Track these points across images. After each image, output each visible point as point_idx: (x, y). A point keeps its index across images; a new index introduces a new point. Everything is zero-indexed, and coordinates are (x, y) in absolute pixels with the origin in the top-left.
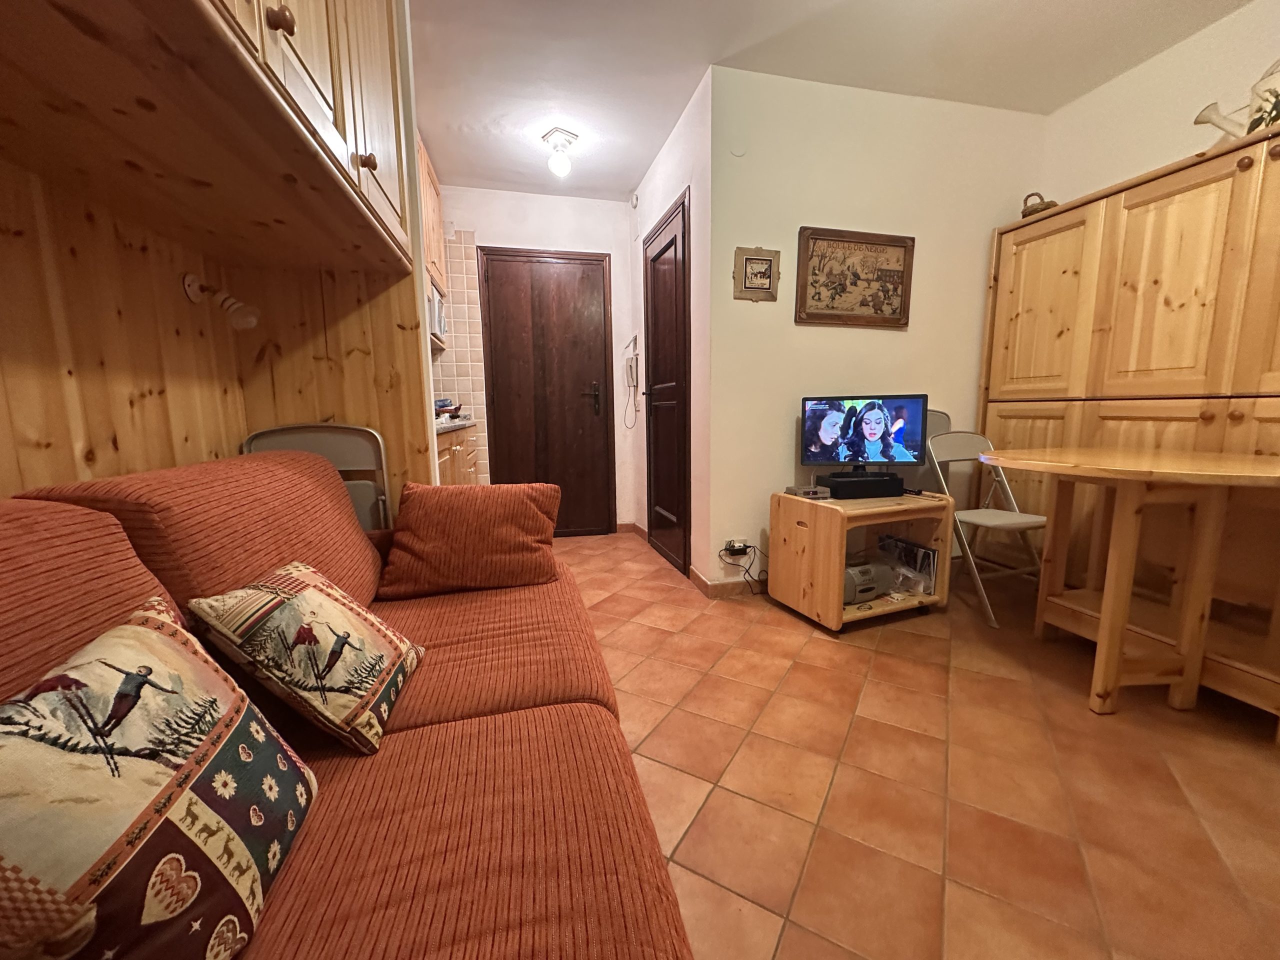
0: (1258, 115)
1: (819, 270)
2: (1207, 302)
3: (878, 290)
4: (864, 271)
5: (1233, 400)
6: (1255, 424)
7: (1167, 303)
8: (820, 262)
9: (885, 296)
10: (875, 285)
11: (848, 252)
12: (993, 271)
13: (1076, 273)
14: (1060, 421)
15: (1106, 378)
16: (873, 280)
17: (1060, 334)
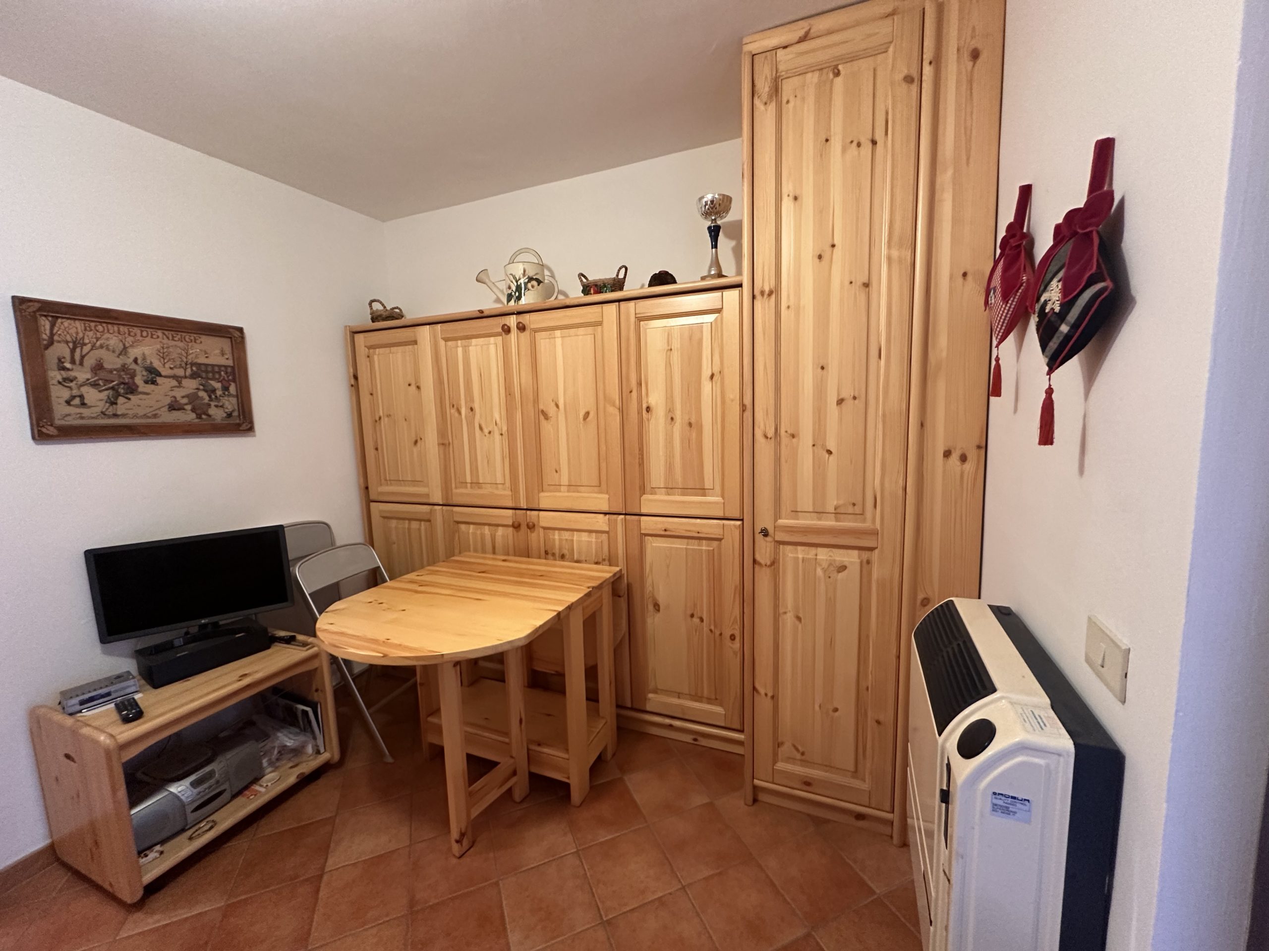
0: (510, 292)
1: (73, 362)
2: (503, 433)
3: (198, 389)
4: (167, 366)
5: (528, 512)
6: (541, 530)
7: (481, 428)
8: (73, 351)
9: (210, 397)
10: (191, 385)
11: (130, 339)
12: (351, 370)
13: (418, 387)
14: (428, 523)
15: (453, 486)
16: (186, 377)
17: (416, 442)
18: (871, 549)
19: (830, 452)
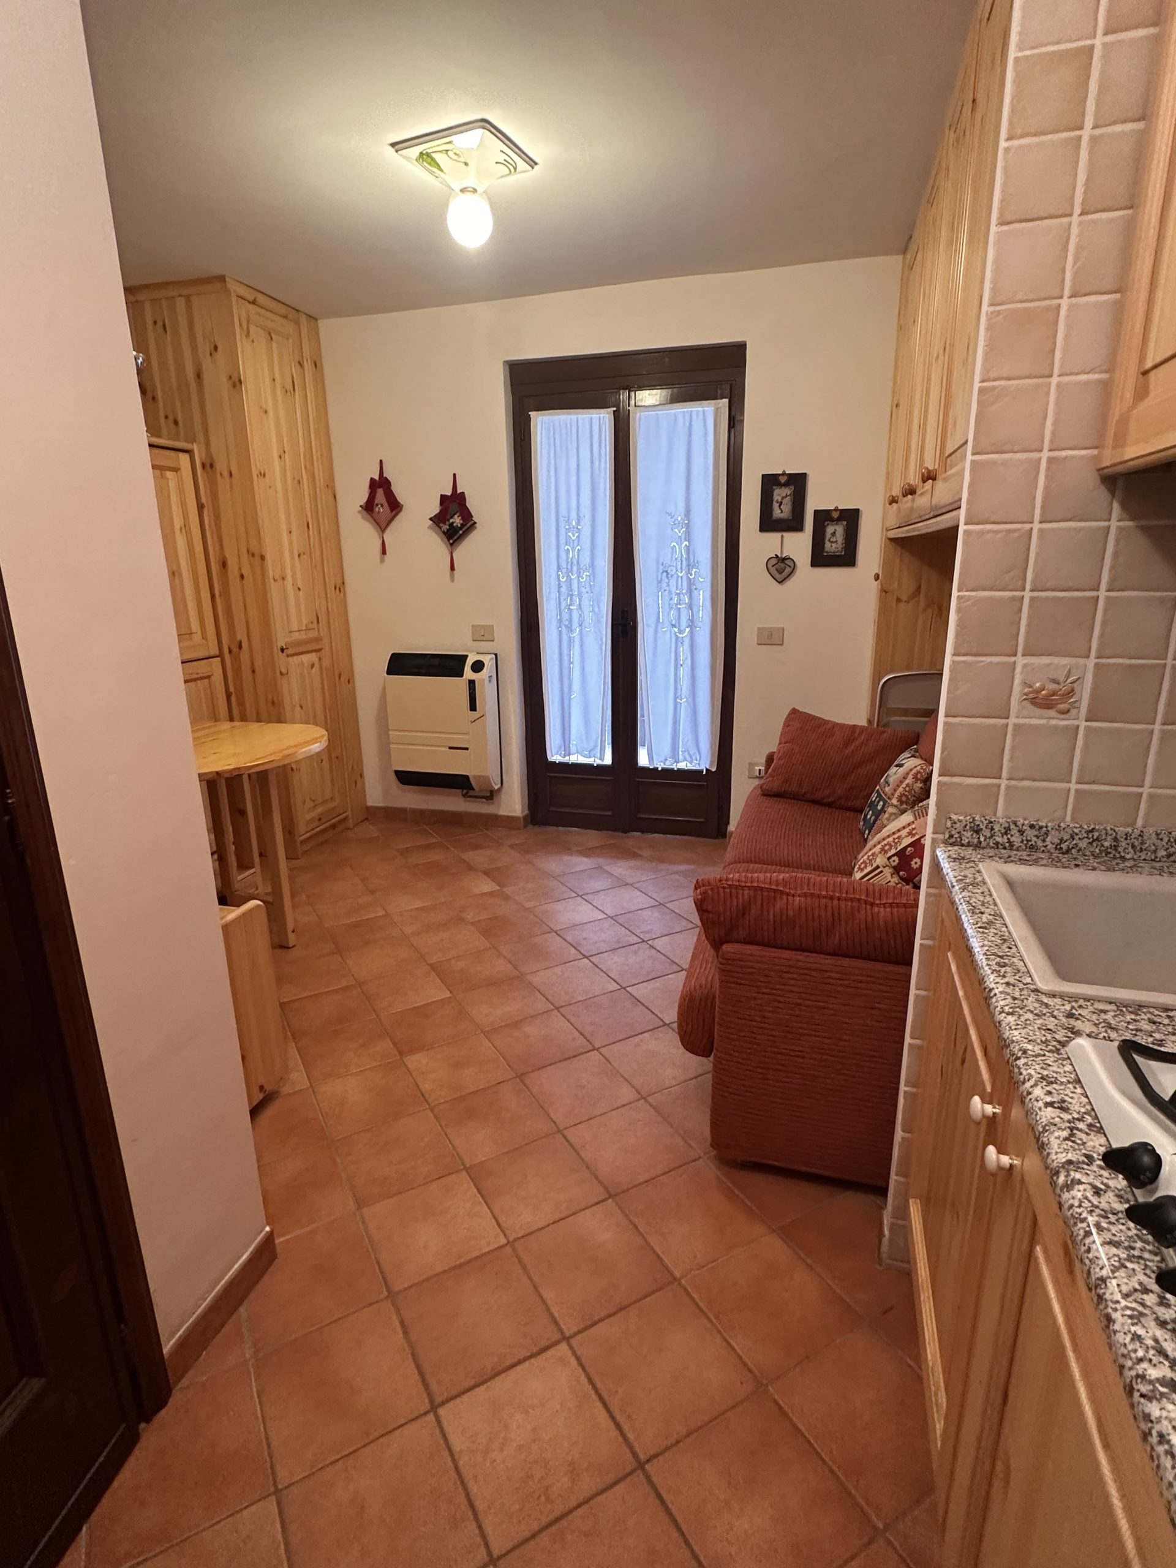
18: (319, 650)
19: (299, 589)
